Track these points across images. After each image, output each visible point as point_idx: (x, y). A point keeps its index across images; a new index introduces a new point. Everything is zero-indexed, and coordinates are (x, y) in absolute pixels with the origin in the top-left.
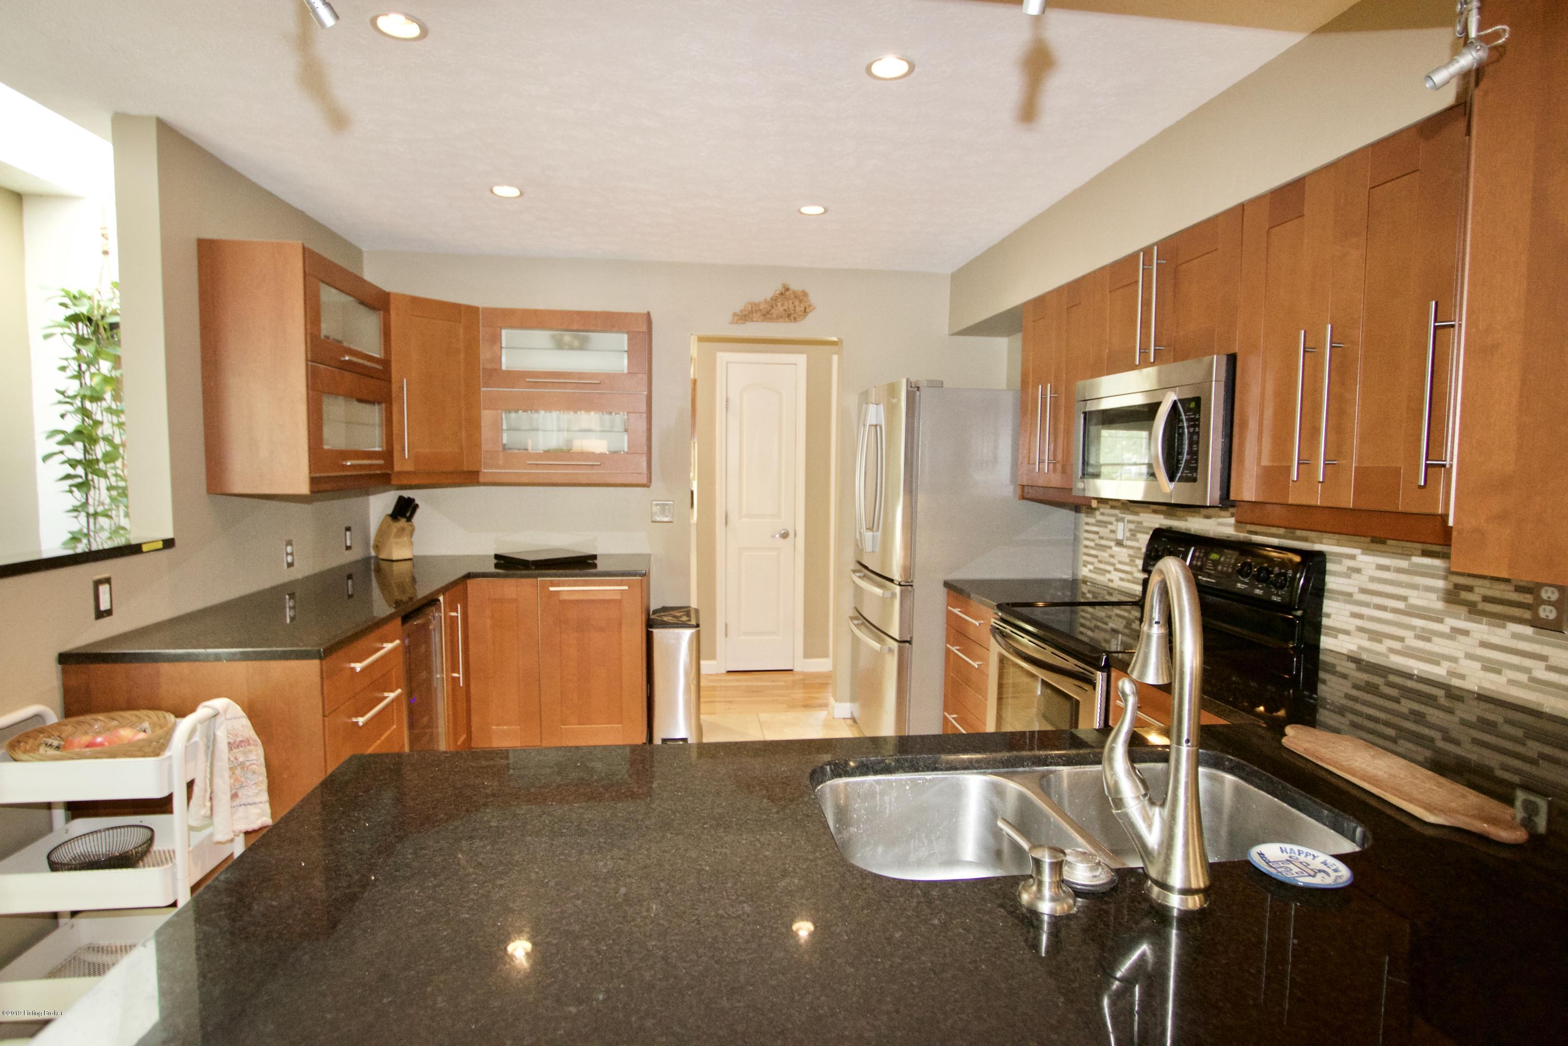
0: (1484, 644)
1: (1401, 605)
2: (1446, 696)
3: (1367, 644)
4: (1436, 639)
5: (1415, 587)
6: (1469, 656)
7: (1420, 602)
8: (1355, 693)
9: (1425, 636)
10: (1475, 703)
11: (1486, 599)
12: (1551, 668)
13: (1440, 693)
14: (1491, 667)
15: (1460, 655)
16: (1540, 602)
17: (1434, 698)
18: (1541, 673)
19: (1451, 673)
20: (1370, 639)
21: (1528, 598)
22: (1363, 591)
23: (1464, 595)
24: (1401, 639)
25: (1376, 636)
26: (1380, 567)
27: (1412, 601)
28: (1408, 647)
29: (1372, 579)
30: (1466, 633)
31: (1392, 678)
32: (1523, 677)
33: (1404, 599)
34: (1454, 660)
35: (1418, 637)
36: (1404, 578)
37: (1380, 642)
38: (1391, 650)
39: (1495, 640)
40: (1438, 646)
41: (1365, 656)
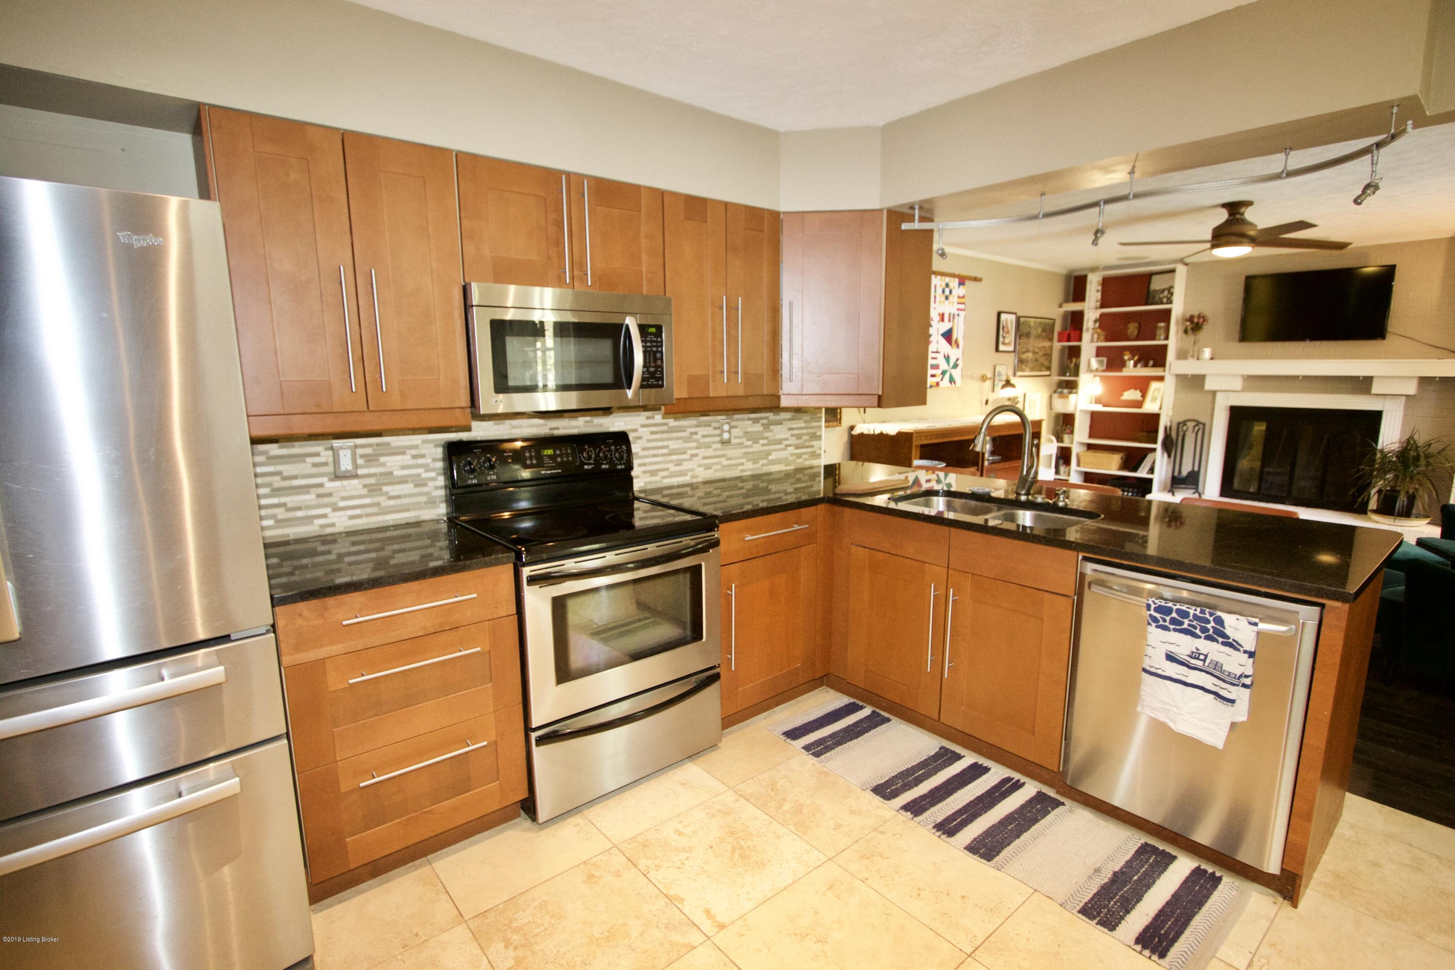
0: (704, 458)
1: (665, 451)
2: (691, 489)
3: (649, 479)
4: (684, 463)
5: (669, 439)
6: (699, 466)
7: (675, 447)
8: (645, 515)
9: (679, 463)
10: (703, 486)
11: (704, 436)
12: (728, 459)
13: (688, 489)
14: (708, 467)
15: (695, 466)
16: (723, 432)
17: (686, 493)
18: (725, 462)
19: (692, 477)
20: (652, 476)
21: (718, 432)
22: (644, 449)
23: (694, 437)
24: (667, 469)
25: (654, 473)
26: (652, 433)
27: (671, 447)
28: (672, 472)
29: (649, 441)
30: (696, 455)
31: (665, 492)
32: (719, 467)
33: (667, 447)
34: (693, 470)
35: (676, 465)
36: (666, 436)
37: (656, 475)
38: (663, 477)
39: (708, 454)
40: (686, 466)
41: (649, 487)
